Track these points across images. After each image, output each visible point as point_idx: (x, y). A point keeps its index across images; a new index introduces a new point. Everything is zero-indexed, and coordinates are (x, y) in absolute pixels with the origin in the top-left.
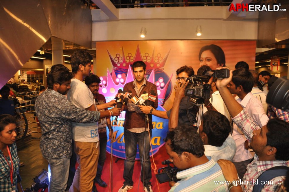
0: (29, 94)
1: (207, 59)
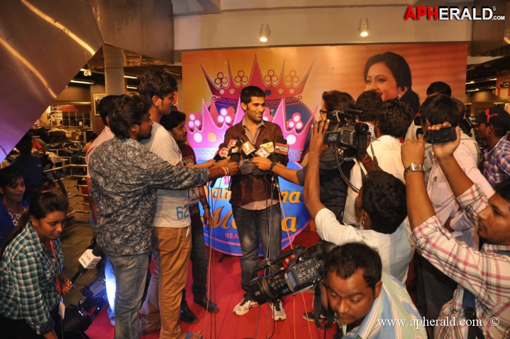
0: (67, 146)
1: (378, 79)
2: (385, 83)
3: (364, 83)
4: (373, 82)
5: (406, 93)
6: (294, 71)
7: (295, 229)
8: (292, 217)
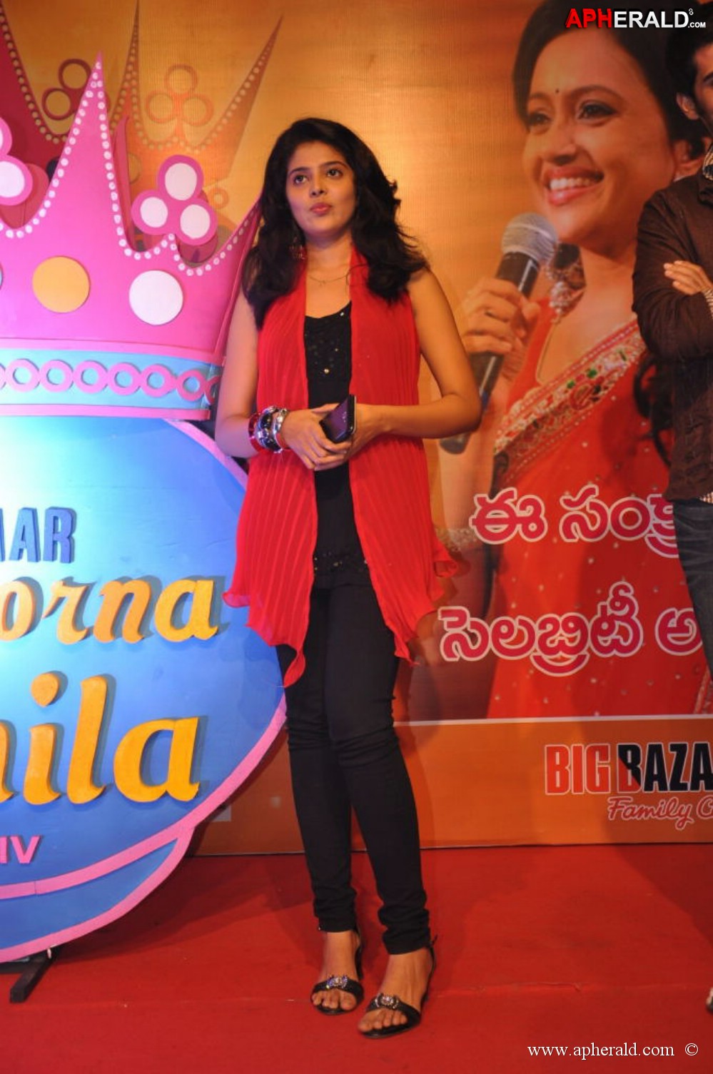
1: (581, 107)
3: (515, 126)
6: (187, 68)
7: (192, 781)
8: (175, 719)
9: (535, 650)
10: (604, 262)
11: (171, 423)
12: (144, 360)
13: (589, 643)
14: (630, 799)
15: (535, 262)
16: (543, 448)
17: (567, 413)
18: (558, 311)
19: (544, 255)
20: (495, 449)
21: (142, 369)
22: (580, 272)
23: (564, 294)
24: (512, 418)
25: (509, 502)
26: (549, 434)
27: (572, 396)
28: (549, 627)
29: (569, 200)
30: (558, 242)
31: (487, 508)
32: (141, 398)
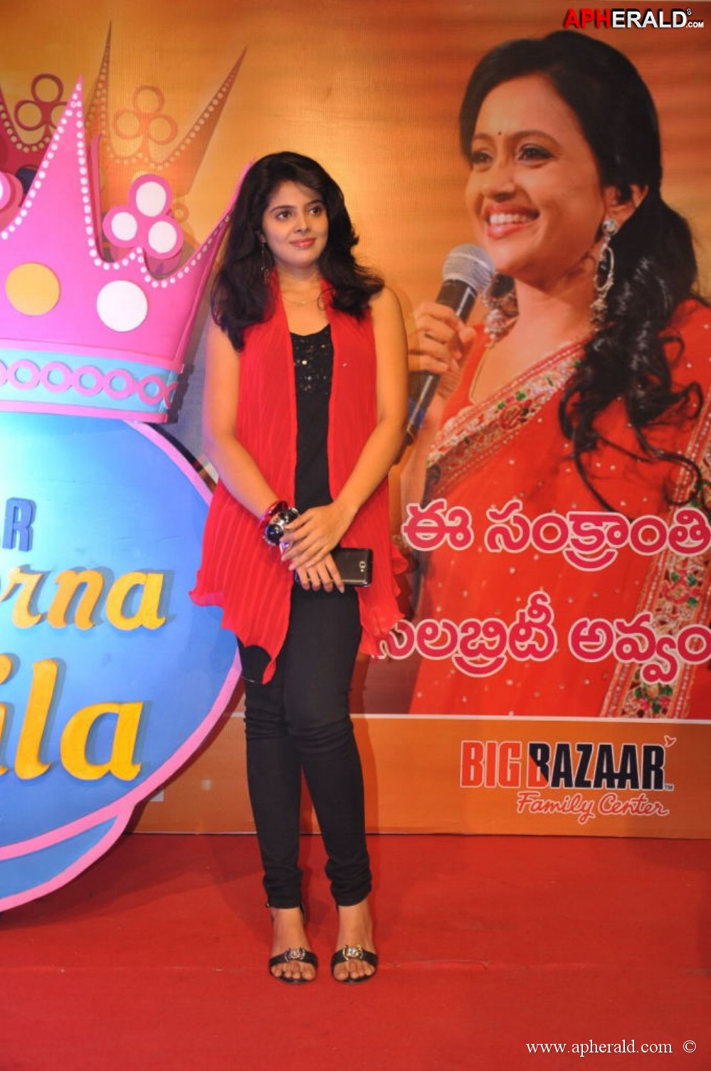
1: (522, 148)
2: (552, 165)
3: (460, 163)
4: (500, 158)
5: (639, 211)
6: (155, 89)
7: (134, 762)
8: (120, 703)
9: (457, 652)
10: (538, 294)
11: (131, 425)
12: (108, 364)
13: (507, 647)
14: (538, 794)
15: (473, 290)
16: (473, 463)
17: (497, 432)
18: (493, 336)
19: (482, 284)
20: (428, 462)
21: (106, 372)
22: (514, 302)
23: (498, 321)
24: (445, 434)
25: (439, 512)
26: (480, 450)
27: (502, 417)
28: (471, 631)
29: (507, 235)
30: (495, 273)
31: (418, 516)
32: (103, 400)
